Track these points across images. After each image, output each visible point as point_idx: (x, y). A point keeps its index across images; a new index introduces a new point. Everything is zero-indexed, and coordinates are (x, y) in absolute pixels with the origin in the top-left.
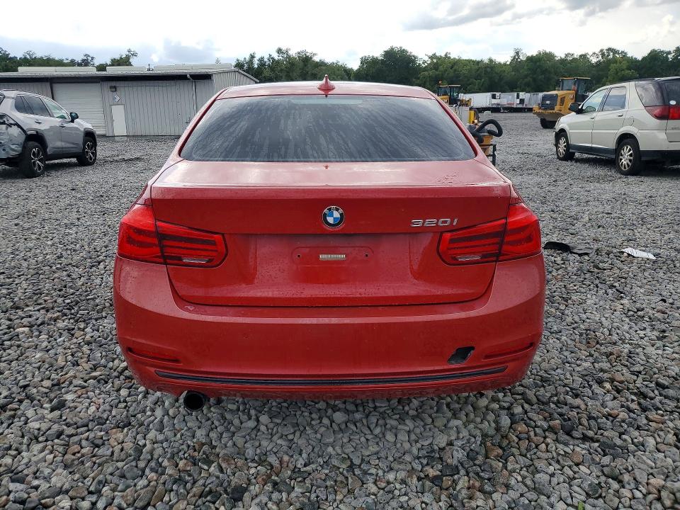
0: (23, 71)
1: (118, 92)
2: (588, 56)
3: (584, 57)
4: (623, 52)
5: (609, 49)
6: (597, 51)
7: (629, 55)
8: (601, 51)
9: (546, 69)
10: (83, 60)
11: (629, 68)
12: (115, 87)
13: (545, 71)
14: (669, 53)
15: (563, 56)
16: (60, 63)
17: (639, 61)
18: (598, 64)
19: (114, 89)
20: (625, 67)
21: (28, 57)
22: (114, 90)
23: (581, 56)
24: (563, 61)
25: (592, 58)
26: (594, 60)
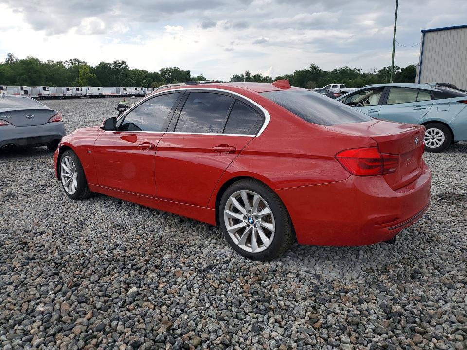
2: (63, 63)
3: (60, 63)
4: (84, 62)
5: (75, 60)
6: (68, 60)
7: (88, 64)
8: (70, 60)
9: (37, 70)
11: (91, 73)
13: (36, 72)
14: (111, 65)
15: (47, 62)
17: (94, 68)
18: (70, 68)
20: (88, 71)
23: (57, 62)
24: (46, 65)
25: (65, 64)
26: (67, 66)
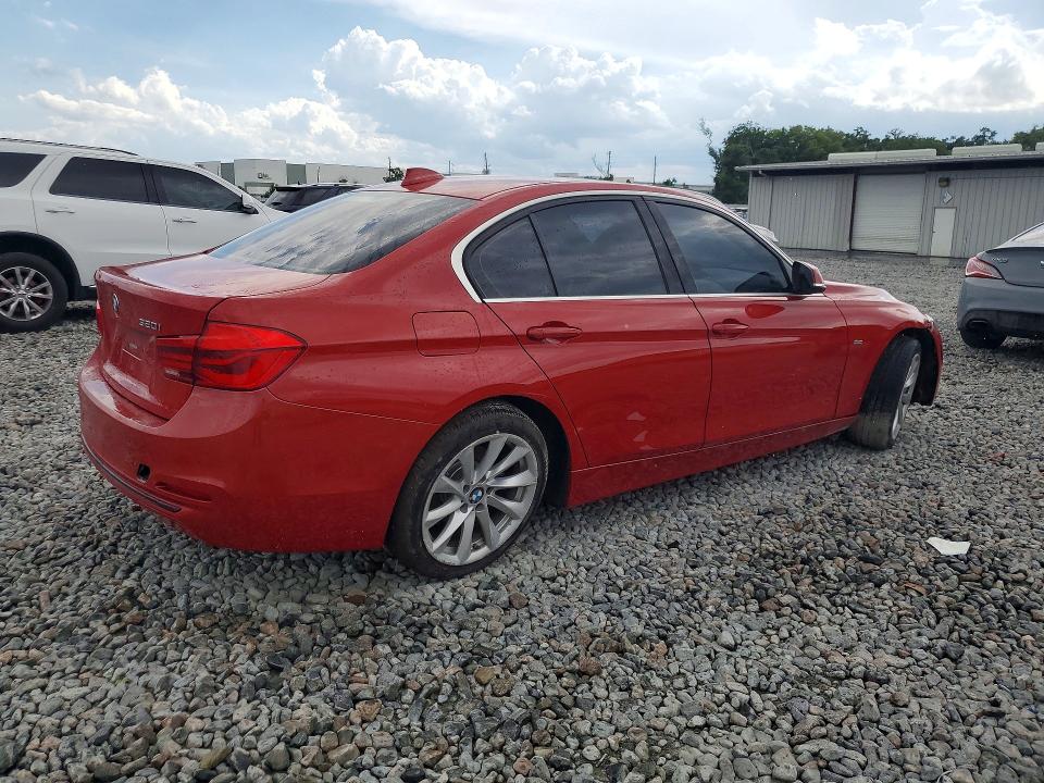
0: (836, 159)
1: (951, 188)
10: (977, 138)
12: (948, 180)
16: (875, 145)
19: (947, 182)
21: (892, 137)
22: (945, 183)
